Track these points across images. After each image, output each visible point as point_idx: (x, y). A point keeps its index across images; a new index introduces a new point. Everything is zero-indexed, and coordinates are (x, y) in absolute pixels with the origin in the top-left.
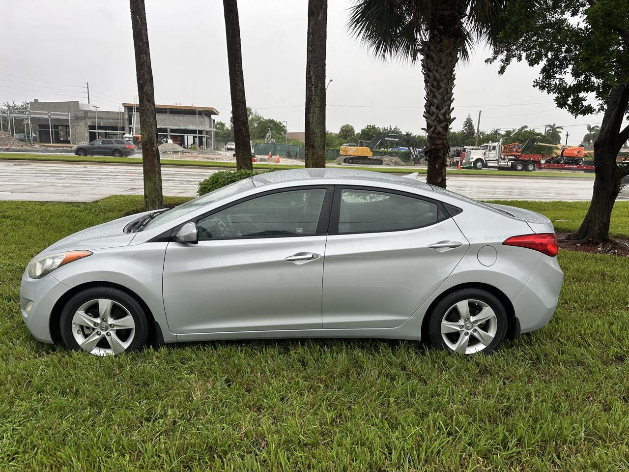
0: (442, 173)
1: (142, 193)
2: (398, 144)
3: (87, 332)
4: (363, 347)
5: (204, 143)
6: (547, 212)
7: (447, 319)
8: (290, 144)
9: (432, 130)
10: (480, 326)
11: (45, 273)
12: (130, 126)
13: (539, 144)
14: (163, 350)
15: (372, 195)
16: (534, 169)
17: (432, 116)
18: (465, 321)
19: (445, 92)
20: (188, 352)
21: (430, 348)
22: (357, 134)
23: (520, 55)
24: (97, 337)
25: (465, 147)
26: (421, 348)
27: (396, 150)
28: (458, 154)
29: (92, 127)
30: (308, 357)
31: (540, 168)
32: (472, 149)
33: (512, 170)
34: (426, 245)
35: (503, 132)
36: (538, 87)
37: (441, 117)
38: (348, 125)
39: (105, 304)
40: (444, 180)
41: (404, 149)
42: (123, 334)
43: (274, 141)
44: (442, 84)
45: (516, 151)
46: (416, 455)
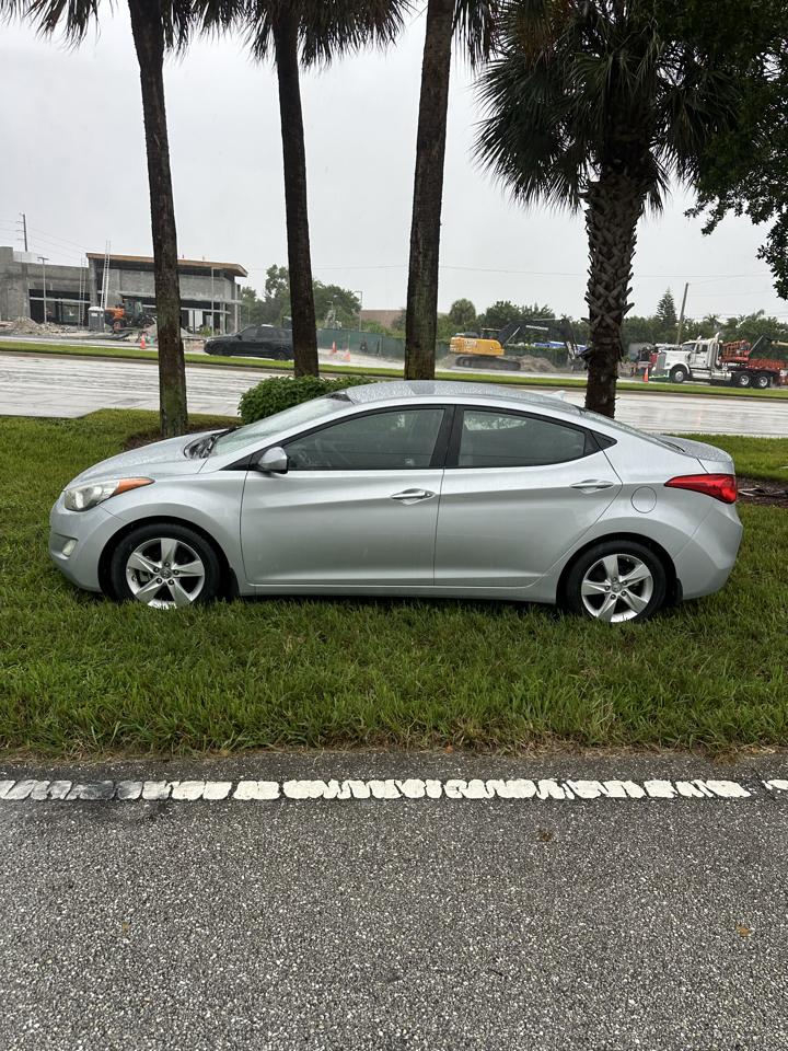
0: (609, 389)
1: (157, 407)
2: (547, 336)
3: (143, 579)
4: (482, 611)
5: (223, 324)
6: (769, 453)
7: (590, 578)
8: (367, 331)
9: (596, 321)
10: (630, 588)
11: (91, 505)
12: (99, 292)
13: (779, 343)
14: (238, 604)
15: (501, 419)
16: (768, 386)
17: (598, 300)
18: (613, 581)
19: (619, 263)
20: (268, 606)
21: (565, 614)
22: (480, 316)
23: (740, 205)
24: (157, 585)
25: (657, 345)
26: (555, 612)
27: (543, 346)
28: (646, 356)
29: (33, 293)
30: (415, 617)
31: (779, 385)
32: (669, 349)
33: (731, 386)
34: (567, 485)
35: (723, 321)
36: (765, 259)
37: (612, 301)
38: (464, 300)
39: (169, 545)
40: (612, 401)
41: (556, 345)
42: (189, 583)
43: (340, 324)
44: (615, 251)
45: (741, 355)
46: (539, 703)
